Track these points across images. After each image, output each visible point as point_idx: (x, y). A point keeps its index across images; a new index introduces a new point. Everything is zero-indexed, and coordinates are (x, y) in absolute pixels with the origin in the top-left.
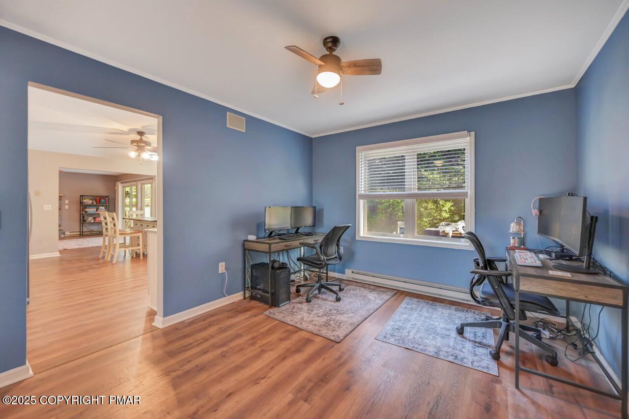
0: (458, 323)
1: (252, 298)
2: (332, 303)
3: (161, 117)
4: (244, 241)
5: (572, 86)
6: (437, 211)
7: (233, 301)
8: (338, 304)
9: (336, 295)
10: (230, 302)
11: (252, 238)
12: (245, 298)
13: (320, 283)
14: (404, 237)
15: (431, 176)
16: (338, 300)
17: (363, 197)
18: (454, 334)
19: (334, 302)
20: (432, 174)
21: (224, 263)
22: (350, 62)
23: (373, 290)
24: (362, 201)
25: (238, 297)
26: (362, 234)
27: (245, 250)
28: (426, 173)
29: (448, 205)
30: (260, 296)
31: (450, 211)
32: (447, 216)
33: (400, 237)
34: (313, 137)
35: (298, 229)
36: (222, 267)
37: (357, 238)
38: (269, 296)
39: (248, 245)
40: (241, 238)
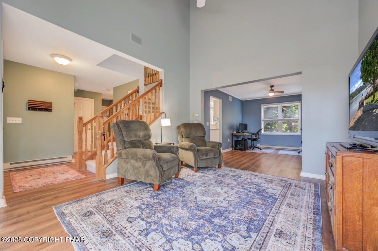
1: (235, 149)
3: (221, 100)
10: (229, 150)
11: (235, 132)
12: (233, 150)
13: (254, 146)
14: (278, 133)
17: (263, 120)
24: (262, 122)
25: (231, 149)
26: (262, 133)
29: (285, 125)
30: (238, 149)
31: (286, 128)
33: (276, 133)
34: (243, 100)
35: (242, 131)
36: (229, 140)
37: (261, 134)
38: (243, 148)
39: (233, 134)
40: (232, 132)
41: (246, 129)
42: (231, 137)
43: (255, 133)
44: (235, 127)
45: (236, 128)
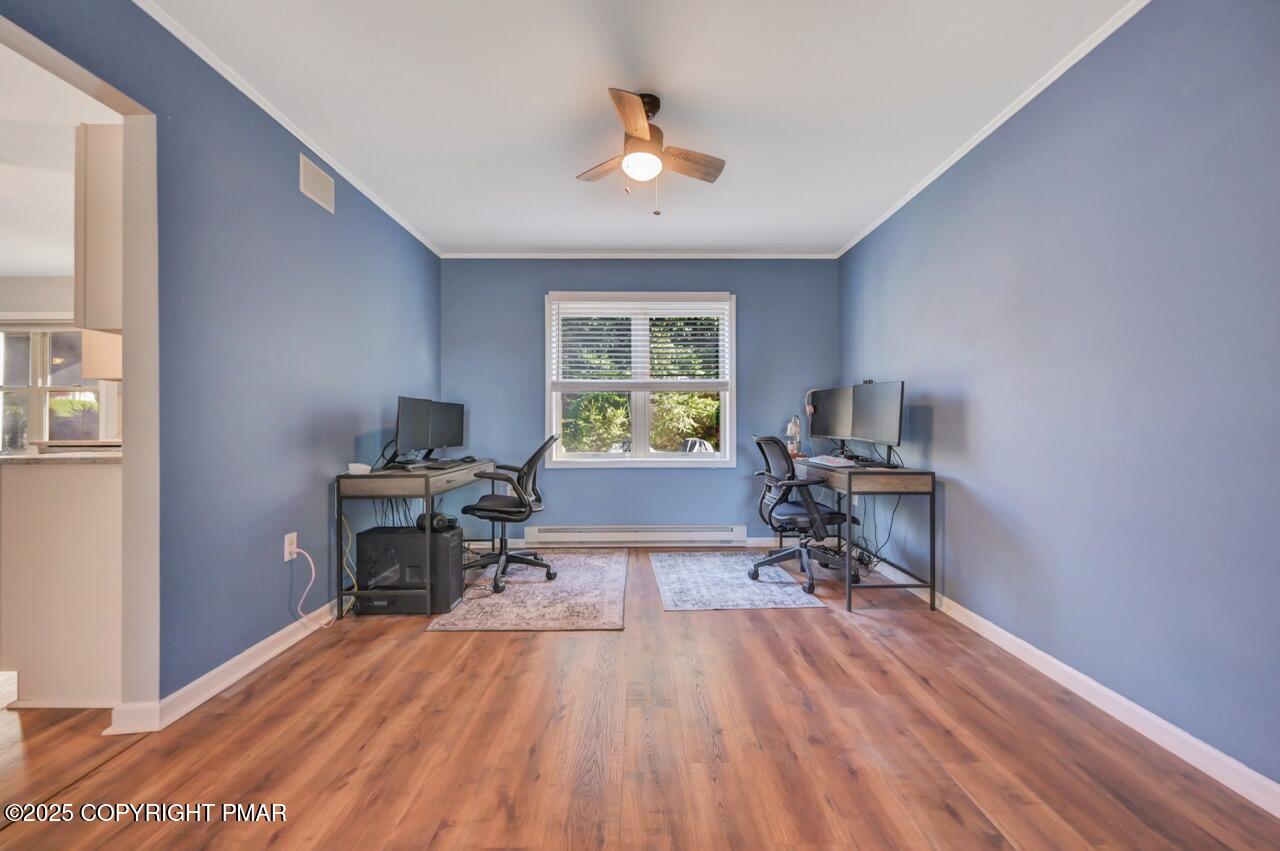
0: (751, 566)
1: (362, 610)
2: (542, 585)
4: (339, 478)
5: (835, 256)
6: (603, 424)
7: (316, 627)
8: (553, 584)
9: (545, 570)
10: (309, 632)
11: (361, 468)
12: (340, 617)
13: (506, 553)
14: (631, 457)
15: (597, 362)
16: (550, 576)
18: (749, 581)
19: (545, 582)
20: (599, 357)
21: (295, 534)
22: (681, 150)
23: (592, 554)
24: (553, 395)
25: (323, 616)
27: (340, 498)
28: (590, 356)
30: (385, 603)
32: (618, 433)
33: (624, 457)
34: (443, 256)
35: (430, 451)
36: (290, 546)
37: (548, 465)
38: (426, 592)
39: (348, 487)
40: (332, 471)
41: (458, 440)
42: (320, 509)
43: (520, 464)
44: (373, 425)
45: (384, 433)
